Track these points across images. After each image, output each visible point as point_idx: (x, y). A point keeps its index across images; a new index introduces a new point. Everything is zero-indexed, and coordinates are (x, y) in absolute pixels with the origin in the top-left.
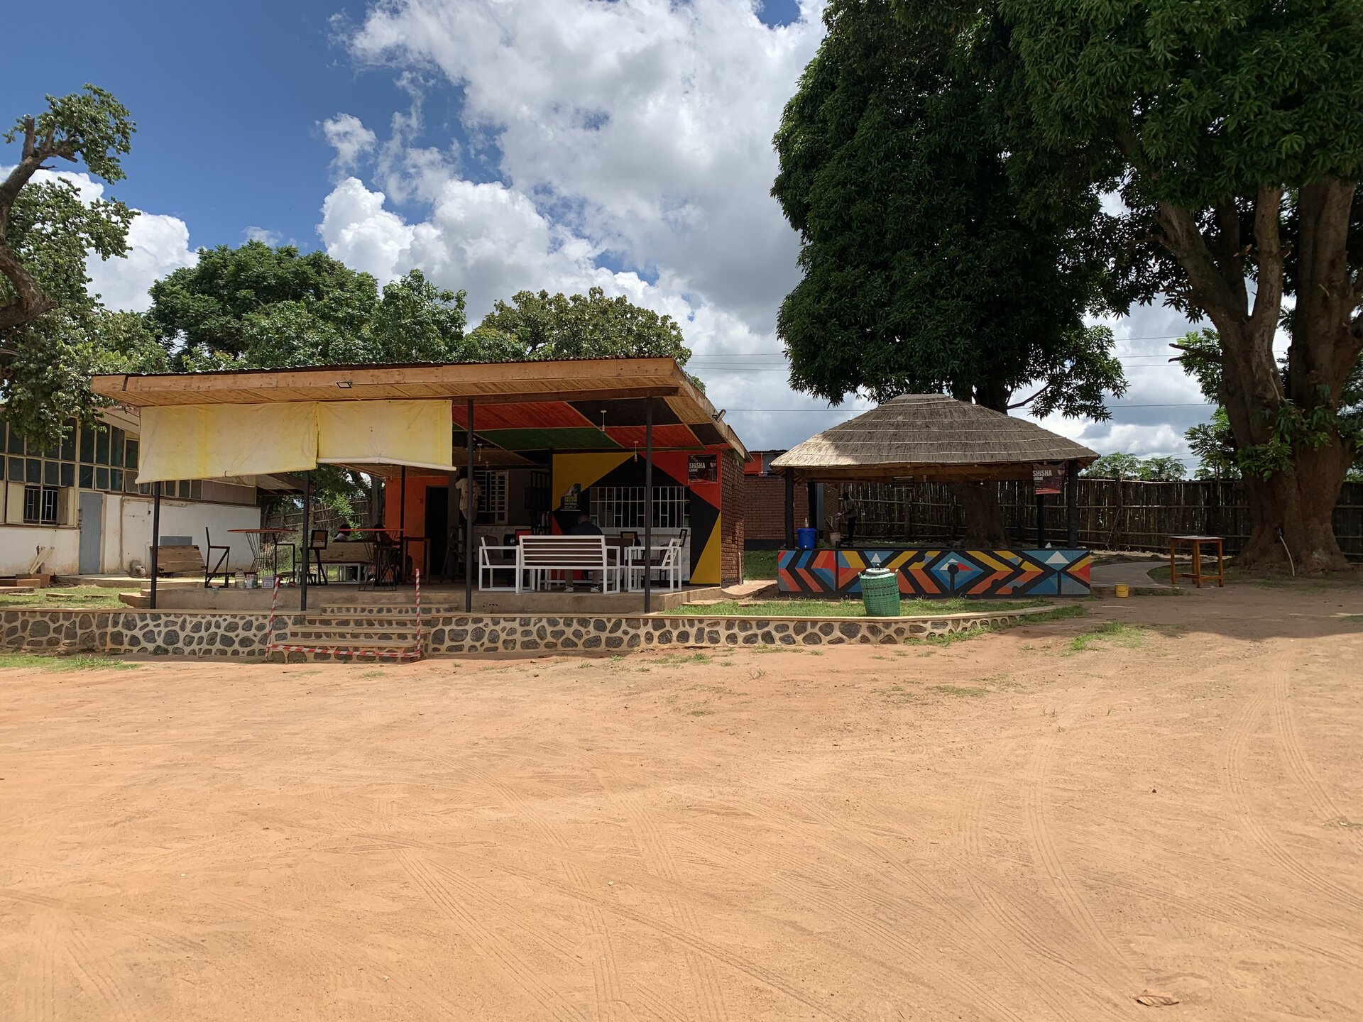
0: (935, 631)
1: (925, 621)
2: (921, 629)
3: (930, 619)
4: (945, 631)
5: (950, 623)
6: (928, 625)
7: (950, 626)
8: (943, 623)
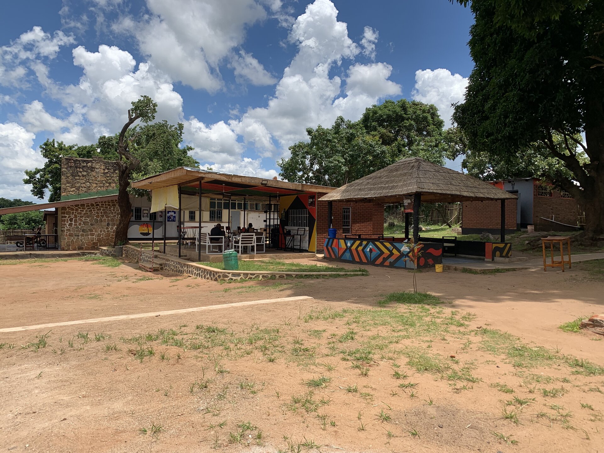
0: (233, 278)
1: (229, 273)
2: (227, 277)
3: (232, 273)
4: (239, 278)
5: (242, 275)
6: (230, 275)
7: (242, 276)
8: (239, 275)
